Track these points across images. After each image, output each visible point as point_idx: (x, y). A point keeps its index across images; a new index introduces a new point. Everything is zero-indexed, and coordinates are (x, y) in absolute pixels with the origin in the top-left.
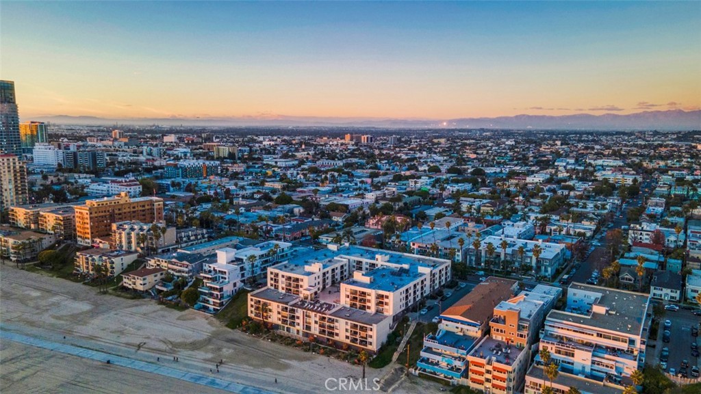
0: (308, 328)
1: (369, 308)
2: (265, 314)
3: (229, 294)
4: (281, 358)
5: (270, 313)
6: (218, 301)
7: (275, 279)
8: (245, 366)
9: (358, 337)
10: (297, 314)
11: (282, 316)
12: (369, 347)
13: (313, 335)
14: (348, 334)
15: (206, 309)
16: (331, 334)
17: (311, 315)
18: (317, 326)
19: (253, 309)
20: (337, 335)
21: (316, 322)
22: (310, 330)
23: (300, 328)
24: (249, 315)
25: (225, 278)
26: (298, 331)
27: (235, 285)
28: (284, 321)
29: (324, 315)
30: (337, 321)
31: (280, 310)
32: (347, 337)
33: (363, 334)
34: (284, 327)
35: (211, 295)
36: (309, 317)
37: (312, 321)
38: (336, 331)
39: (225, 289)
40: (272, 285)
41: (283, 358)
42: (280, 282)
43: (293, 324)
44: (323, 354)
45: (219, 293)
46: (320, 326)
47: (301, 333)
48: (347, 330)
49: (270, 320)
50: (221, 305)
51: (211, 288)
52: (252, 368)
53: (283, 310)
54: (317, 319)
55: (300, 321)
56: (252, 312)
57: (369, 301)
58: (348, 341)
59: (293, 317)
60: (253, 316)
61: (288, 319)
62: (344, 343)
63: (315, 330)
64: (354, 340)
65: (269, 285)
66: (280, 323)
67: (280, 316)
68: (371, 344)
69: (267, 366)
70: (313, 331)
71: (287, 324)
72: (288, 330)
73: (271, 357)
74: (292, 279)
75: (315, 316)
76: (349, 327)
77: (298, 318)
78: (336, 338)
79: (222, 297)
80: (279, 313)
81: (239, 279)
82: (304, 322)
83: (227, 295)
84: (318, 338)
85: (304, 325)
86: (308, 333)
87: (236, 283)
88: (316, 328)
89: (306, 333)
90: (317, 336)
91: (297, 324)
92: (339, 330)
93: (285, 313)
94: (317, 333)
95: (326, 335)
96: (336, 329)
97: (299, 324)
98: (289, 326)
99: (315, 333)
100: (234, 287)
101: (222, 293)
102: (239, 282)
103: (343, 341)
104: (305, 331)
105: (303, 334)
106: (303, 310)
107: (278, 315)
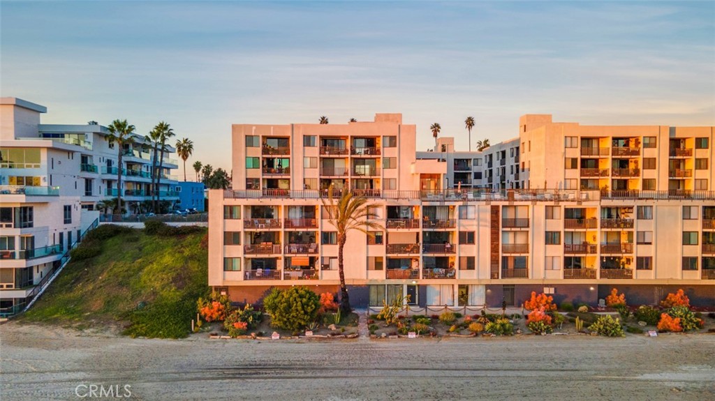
2: (300, 258)
5: (326, 250)
11: (391, 248)
13: (539, 288)
14: (696, 251)
16: (619, 266)
19: (236, 251)
20: (646, 263)
21: (551, 238)
22: (525, 275)
24: (215, 280)
27: (67, 214)
28: (400, 267)
30: (642, 213)
31: (379, 226)
32: (688, 263)
34: (396, 289)
37: (533, 238)
38: (640, 251)
40: (250, 184)
42: (297, 163)
43: (440, 268)
45: (16, 233)
47: (478, 296)
48: (687, 238)
49: (325, 278)
53: (391, 223)
54: (557, 225)
55: (481, 250)
58: (693, 277)
61: (416, 255)
63: (547, 268)
65: (239, 187)
66: (379, 276)
67: (380, 251)
70: (535, 275)
71: (411, 276)
72: (418, 296)
75: (549, 214)
76: (695, 226)
77: (469, 238)
78: (641, 277)
80: (374, 239)
81: (78, 198)
82: (494, 249)
83: (46, 247)
84: (562, 294)
85: (494, 261)
86: (514, 285)
87: (70, 207)
88: (549, 260)
89: (504, 289)
90: (556, 287)
91: (464, 263)
92: (650, 243)
93: (406, 230)
94: (557, 275)
95: (595, 278)
96: (638, 243)
97: (470, 263)
98: (422, 281)
99: (548, 280)
100: (66, 222)
101: (28, 232)
102: (80, 207)
103: (671, 279)
104: (501, 281)
105: (487, 296)
106: (494, 203)
107: (369, 246)
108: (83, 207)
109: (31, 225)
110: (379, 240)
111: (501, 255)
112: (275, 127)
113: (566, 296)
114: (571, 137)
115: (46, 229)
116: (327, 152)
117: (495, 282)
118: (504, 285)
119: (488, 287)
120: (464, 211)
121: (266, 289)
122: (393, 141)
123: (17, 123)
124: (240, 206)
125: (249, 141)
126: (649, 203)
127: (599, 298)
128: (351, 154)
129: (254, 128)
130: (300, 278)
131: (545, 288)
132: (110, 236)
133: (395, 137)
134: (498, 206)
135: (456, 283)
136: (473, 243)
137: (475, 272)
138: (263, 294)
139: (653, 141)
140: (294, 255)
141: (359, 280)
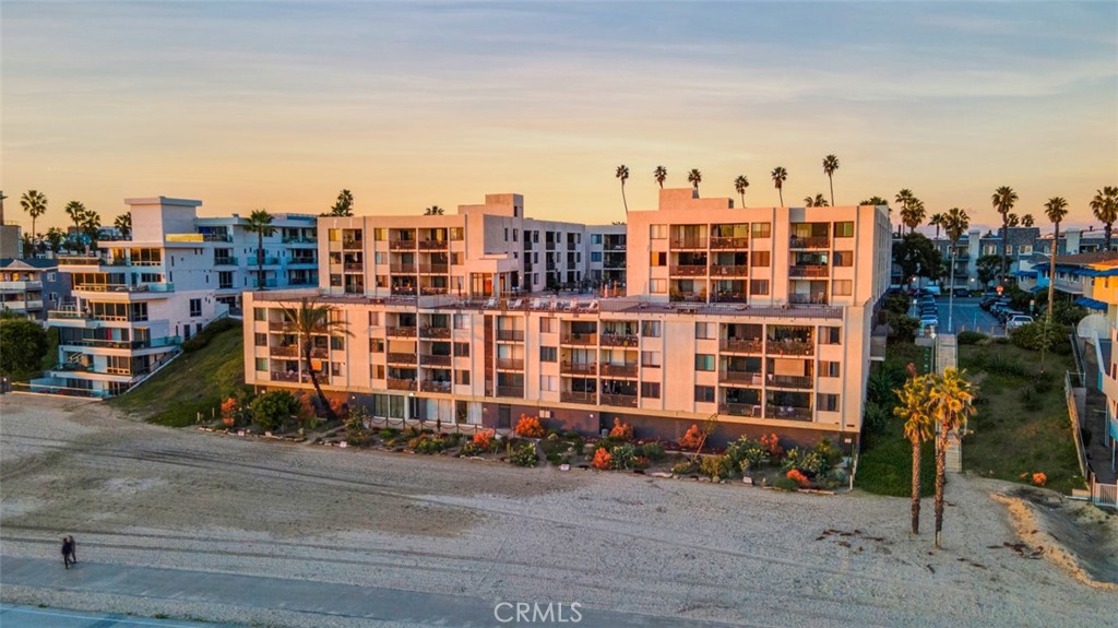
0: (510, 383)
1: (760, 287)
2: (316, 363)
3: (172, 334)
4: (412, 491)
5: (335, 356)
6: (127, 353)
7: (348, 258)
8: (219, 531)
9: (759, 383)
10: (457, 337)
11: (392, 357)
12: (824, 420)
13: (532, 411)
14: (710, 379)
15: (82, 388)
16: (621, 391)
17: (520, 325)
18: (553, 369)
19: (264, 352)
20: (652, 390)
21: (547, 354)
22: (520, 394)
23: (474, 392)
24: (250, 379)
25: (157, 278)
26: (462, 410)
27: (195, 307)
28: (403, 376)
29: (583, 317)
30: (649, 330)
31: (380, 333)
32: (703, 394)
33: (789, 365)
34: (398, 401)
35: (102, 336)
36: (514, 336)
37: (528, 353)
38: (646, 375)
39: (154, 312)
40: (335, 280)
41: (425, 492)
42: (369, 259)
43: (439, 380)
44: (608, 467)
45: (128, 325)
46: (565, 367)
47: (475, 414)
48: (701, 362)
49: (336, 384)
50: (140, 365)
51: (102, 309)
52: (264, 535)
53: (391, 331)
54: (553, 339)
55: (474, 363)
56: (259, 364)
57: (763, 259)
58: (708, 411)
59: (440, 352)
60: (264, 378)
61: (417, 366)
62: (690, 422)
63: (544, 388)
64: (739, 400)
65: (324, 282)
66: (381, 386)
67: (380, 359)
68: (831, 403)
69: (349, 524)
70: (532, 395)
71: (412, 388)
72: (418, 409)
73: (364, 492)
74: (417, 237)
75: (544, 326)
76: (712, 347)
77: (464, 350)
78: (647, 406)
79: (141, 341)
80: (376, 346)
81: (212, 291)
82: (488, 364)
83: (166, 338)
84: (561, 419)
85: (488, 377)
86: (510, 405)
87: (199, 301)
88: (545, 380)
89: (501, 409)
90: (553, 411)
91: (460, 376)
92: (659, 367)
93: (404, 339)
94: (552, 398)
95: (595, 403)
96: (643, 366)
97: (466, 378)
98: (421, 394)
99: (544, 402)
100: (192, 315)
101: (141, 325)
102: (213, 300)
103: (683, 411)
104: (495, 399)
105: (484, 415)
106: (487, 312)
107: (373, 354)
108: (218, 300)
109: (145, 319)
110: (381, 349)
111: (495, 371)
113: (564, 422)
114: (659, 225)
115: (165, 323)
116: (397, 247)
117: (489, 400)
118: (501, 404)
119: (484, 405)
120: (459, 321)
123: (165, 220)
124: (265, 308)
126: (655, 317)
127: (601, 428)
128: (420, 249)
129: (335, 221)
131: (539, 411)
133: (463, 228)
134: (491, 316)
135: (453, 398)
136: (468, 355)
137: (469, 387)
139: (766, 228)
141: (363, 388)
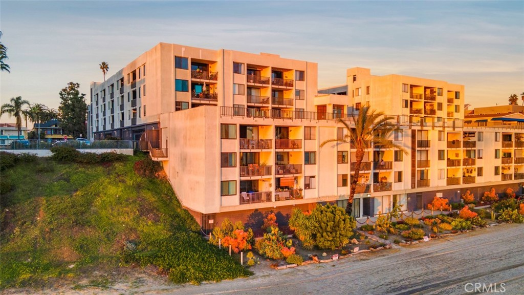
18: (444, 165)
21: (440, 155)
22: (427, 184)
23: (405, 187)
26: (396, 200)
29: (456, 130)
32: (497, 171)
37: (432, 155)
47: (403, 203)
55: (406, 164)
57: (440, 107)
61: (371, 172)
63: (439, 177)
67: (346, 169)
70: (434, 183)
75: (440, 137)
78: (478, 182)
82: (413, 165)
85: (413, 174)
86: (421, 193)
88: (439, 172)
89: (417, 196)
90: (443, 192)
91: (397, 177)
94: (444, 183)
95: (460, 184)
96: (478, 158)
97: (400, 177)
98: (373, 194)
99: (439, 187)
104: (417, 190)
105: (408, 203)
106: (413, 128)
111: (416, 169)
112: (203, 50)
114: (405, 85)
116: (251, 81)
117: (413, 191)
118: (417, 193)
119: (408, 195)
120: (396, 134)
121: (251, 213)
122: (301, 75)
124: (236, 124)
125: (180, 62)
127: (460, 198)
128: (272, 84)
129: (183, 49)
130: (287, 199)
131: (437, 194)
132: (11, 166)
133: (304, 72)
134: (415, 130)
135: (391, 193)
136: (402, 160)
137: (402, 184)
138: (248, 219)
140: (282, 176)
141: (332, 197)
